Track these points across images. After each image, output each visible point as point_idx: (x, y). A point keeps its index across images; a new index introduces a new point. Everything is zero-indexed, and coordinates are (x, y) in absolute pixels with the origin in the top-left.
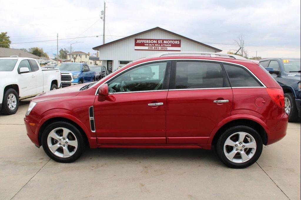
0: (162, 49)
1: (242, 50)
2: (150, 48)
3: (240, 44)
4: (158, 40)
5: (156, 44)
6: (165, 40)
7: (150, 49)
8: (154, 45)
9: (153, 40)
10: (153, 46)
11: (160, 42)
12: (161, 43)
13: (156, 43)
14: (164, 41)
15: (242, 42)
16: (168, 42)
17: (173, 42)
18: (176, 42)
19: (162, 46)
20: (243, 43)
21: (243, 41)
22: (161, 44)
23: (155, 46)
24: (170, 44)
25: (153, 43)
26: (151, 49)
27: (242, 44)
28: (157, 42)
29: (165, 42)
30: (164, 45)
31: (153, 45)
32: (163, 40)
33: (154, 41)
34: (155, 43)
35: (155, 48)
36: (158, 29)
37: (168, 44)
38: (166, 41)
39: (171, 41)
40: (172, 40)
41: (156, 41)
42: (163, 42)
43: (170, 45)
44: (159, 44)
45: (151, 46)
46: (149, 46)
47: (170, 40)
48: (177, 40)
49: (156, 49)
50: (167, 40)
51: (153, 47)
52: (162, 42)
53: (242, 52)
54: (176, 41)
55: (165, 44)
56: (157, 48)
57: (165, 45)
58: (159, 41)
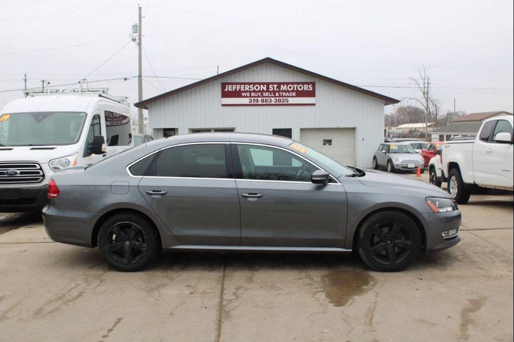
0: (278, 103)
1: (427, 97)
2: (253, 101)
3: (422, 86)
4: (268, 84)
5: (266, 92)
6: (284, 84)
7: (253, 103)
8: (262, 94)
9: (260, 84)
10: (258, 96)
11: (274, 87)
12: (275, 90)
13: (265, 89)
14: (282, 86)
15: (426, 81)
16: (290, 87)
17: (300, 87)
18: (306, 88)
19: (277, 97)
20: (428, 84)
21: (428, 79)
22: (274, 92)
23: (263, 97)
24: (293, 91)
25: (260, 91)
26: (255, 103)
27: (426, 85)
28: (268, 88)
29: (283, 88)
30: (281, 93)
31: (260, 94)
32: (279, 84)
33: (262, 86)
34: (263, 91)
35: (262, 101)
36: (268, 62)
37: (291, 91)
38: (285, 86)
39: (295, 86)
40: (298, 83)
41: (265, 86)
42: (279, 87)
43: (294, 94)
44: (271, 92)
45: (254, 97)
46: (251, 96)
47: (293, 83)
48: (308, 83)
49: (265, 103)
50: (287, 84)
51: (260, 99)
52: (277, 88)
53: (427, 101)
54: (305, 85)
55: (283, 91)
56: (266, 101)
57: (284, 94)
58: (270, 86)
